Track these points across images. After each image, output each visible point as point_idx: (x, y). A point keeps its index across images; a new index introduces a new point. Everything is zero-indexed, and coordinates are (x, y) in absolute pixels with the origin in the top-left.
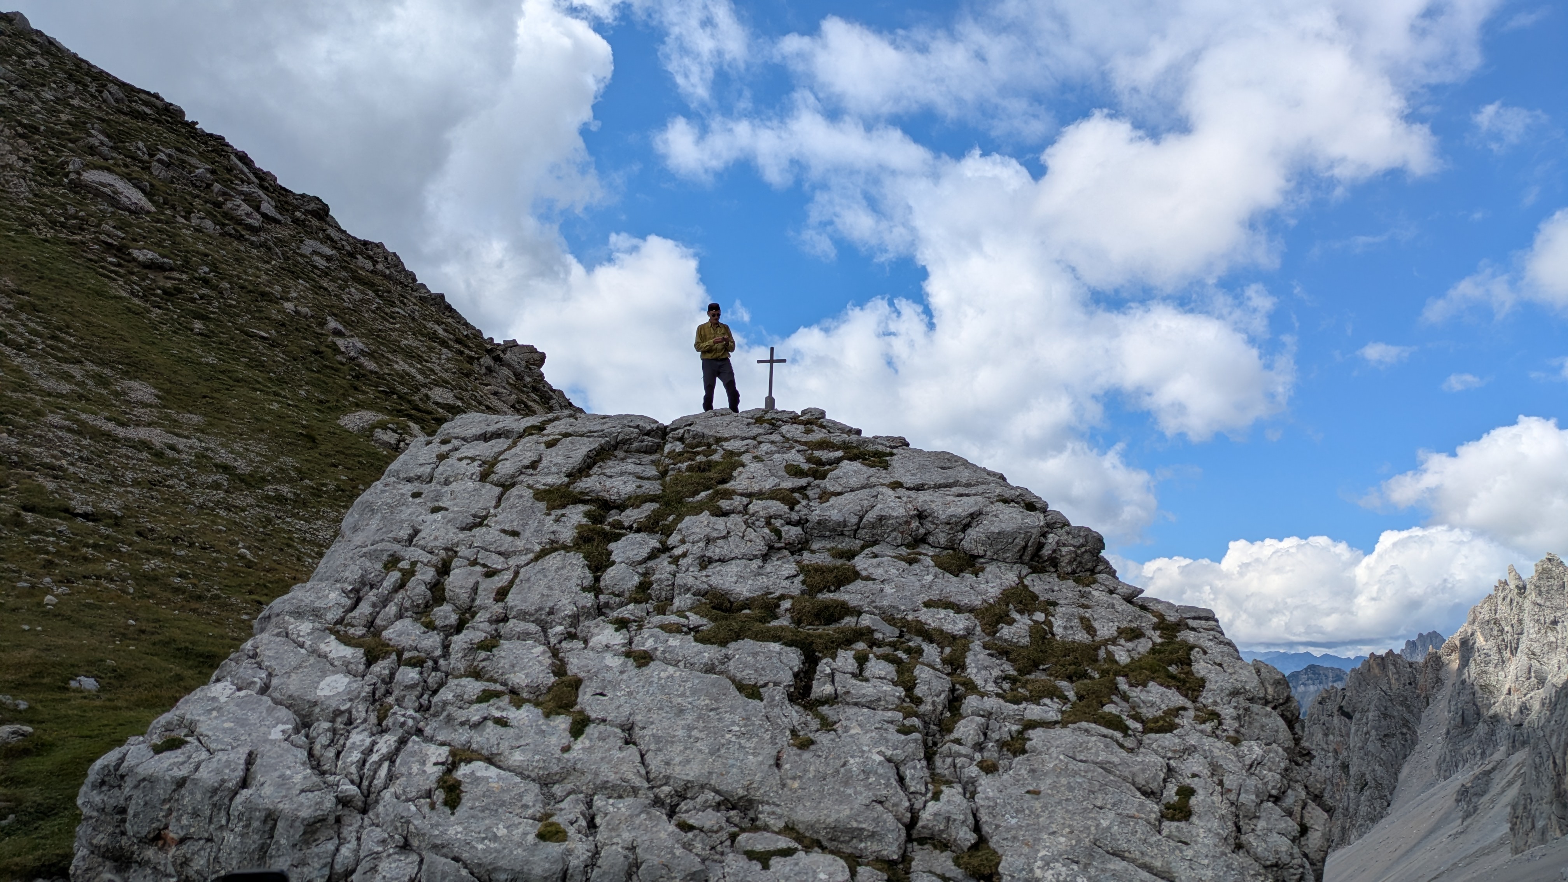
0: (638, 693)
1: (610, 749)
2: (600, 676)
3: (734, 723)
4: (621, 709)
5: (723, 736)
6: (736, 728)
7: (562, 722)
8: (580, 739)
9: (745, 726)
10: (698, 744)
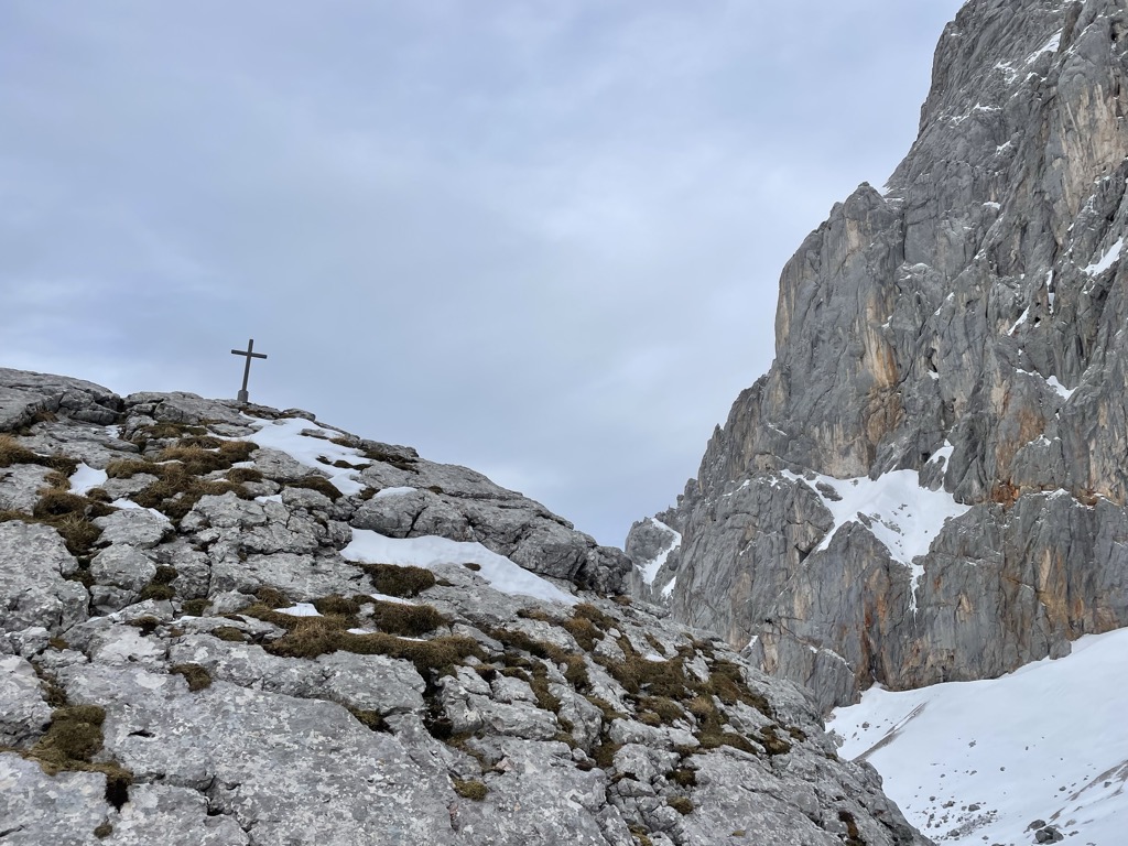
0: (208, 729)
1: (187, 826)
2: (137, 706)
3: (373, 770)
4: (188, 758)
5: (364, 790)
6: (378, 777)
8: (126, 810)
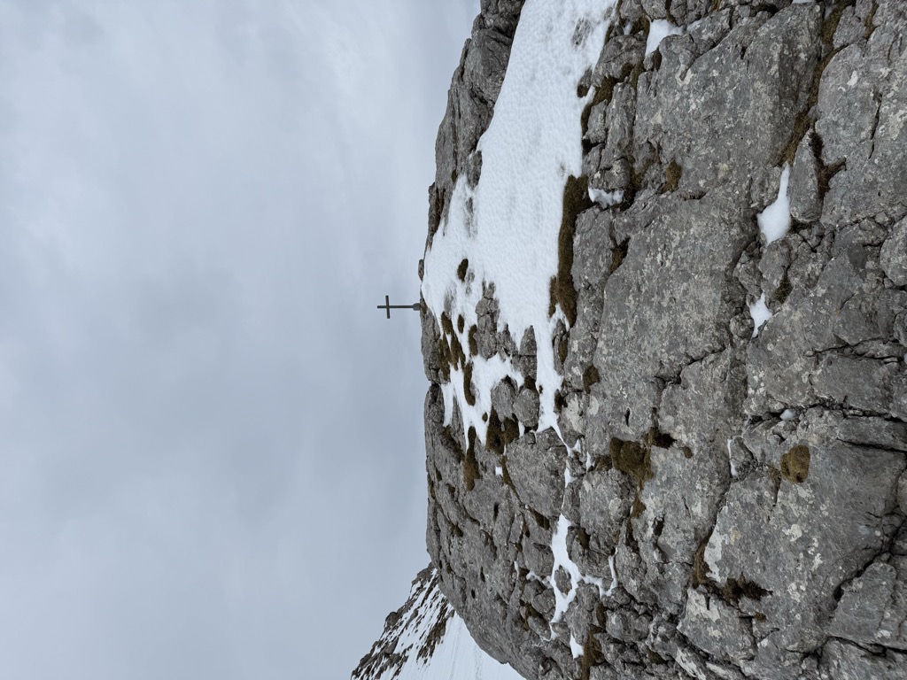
0: (624, 376)
1: (686, 400)
2: (609, 418)
3: (654, 261)
4: (642, 392)
5: (668, 270)
6: (659, 257)
7: (659, 457)
8: (675, 436)
9: (656, 247)
10: (678, 297)
